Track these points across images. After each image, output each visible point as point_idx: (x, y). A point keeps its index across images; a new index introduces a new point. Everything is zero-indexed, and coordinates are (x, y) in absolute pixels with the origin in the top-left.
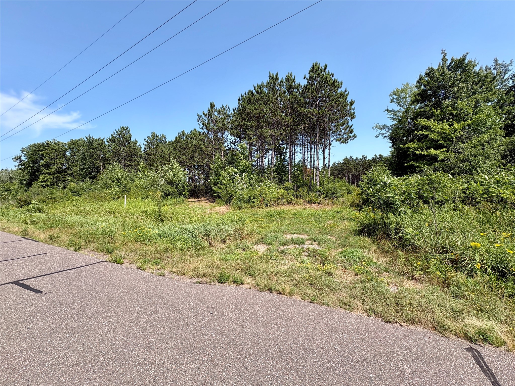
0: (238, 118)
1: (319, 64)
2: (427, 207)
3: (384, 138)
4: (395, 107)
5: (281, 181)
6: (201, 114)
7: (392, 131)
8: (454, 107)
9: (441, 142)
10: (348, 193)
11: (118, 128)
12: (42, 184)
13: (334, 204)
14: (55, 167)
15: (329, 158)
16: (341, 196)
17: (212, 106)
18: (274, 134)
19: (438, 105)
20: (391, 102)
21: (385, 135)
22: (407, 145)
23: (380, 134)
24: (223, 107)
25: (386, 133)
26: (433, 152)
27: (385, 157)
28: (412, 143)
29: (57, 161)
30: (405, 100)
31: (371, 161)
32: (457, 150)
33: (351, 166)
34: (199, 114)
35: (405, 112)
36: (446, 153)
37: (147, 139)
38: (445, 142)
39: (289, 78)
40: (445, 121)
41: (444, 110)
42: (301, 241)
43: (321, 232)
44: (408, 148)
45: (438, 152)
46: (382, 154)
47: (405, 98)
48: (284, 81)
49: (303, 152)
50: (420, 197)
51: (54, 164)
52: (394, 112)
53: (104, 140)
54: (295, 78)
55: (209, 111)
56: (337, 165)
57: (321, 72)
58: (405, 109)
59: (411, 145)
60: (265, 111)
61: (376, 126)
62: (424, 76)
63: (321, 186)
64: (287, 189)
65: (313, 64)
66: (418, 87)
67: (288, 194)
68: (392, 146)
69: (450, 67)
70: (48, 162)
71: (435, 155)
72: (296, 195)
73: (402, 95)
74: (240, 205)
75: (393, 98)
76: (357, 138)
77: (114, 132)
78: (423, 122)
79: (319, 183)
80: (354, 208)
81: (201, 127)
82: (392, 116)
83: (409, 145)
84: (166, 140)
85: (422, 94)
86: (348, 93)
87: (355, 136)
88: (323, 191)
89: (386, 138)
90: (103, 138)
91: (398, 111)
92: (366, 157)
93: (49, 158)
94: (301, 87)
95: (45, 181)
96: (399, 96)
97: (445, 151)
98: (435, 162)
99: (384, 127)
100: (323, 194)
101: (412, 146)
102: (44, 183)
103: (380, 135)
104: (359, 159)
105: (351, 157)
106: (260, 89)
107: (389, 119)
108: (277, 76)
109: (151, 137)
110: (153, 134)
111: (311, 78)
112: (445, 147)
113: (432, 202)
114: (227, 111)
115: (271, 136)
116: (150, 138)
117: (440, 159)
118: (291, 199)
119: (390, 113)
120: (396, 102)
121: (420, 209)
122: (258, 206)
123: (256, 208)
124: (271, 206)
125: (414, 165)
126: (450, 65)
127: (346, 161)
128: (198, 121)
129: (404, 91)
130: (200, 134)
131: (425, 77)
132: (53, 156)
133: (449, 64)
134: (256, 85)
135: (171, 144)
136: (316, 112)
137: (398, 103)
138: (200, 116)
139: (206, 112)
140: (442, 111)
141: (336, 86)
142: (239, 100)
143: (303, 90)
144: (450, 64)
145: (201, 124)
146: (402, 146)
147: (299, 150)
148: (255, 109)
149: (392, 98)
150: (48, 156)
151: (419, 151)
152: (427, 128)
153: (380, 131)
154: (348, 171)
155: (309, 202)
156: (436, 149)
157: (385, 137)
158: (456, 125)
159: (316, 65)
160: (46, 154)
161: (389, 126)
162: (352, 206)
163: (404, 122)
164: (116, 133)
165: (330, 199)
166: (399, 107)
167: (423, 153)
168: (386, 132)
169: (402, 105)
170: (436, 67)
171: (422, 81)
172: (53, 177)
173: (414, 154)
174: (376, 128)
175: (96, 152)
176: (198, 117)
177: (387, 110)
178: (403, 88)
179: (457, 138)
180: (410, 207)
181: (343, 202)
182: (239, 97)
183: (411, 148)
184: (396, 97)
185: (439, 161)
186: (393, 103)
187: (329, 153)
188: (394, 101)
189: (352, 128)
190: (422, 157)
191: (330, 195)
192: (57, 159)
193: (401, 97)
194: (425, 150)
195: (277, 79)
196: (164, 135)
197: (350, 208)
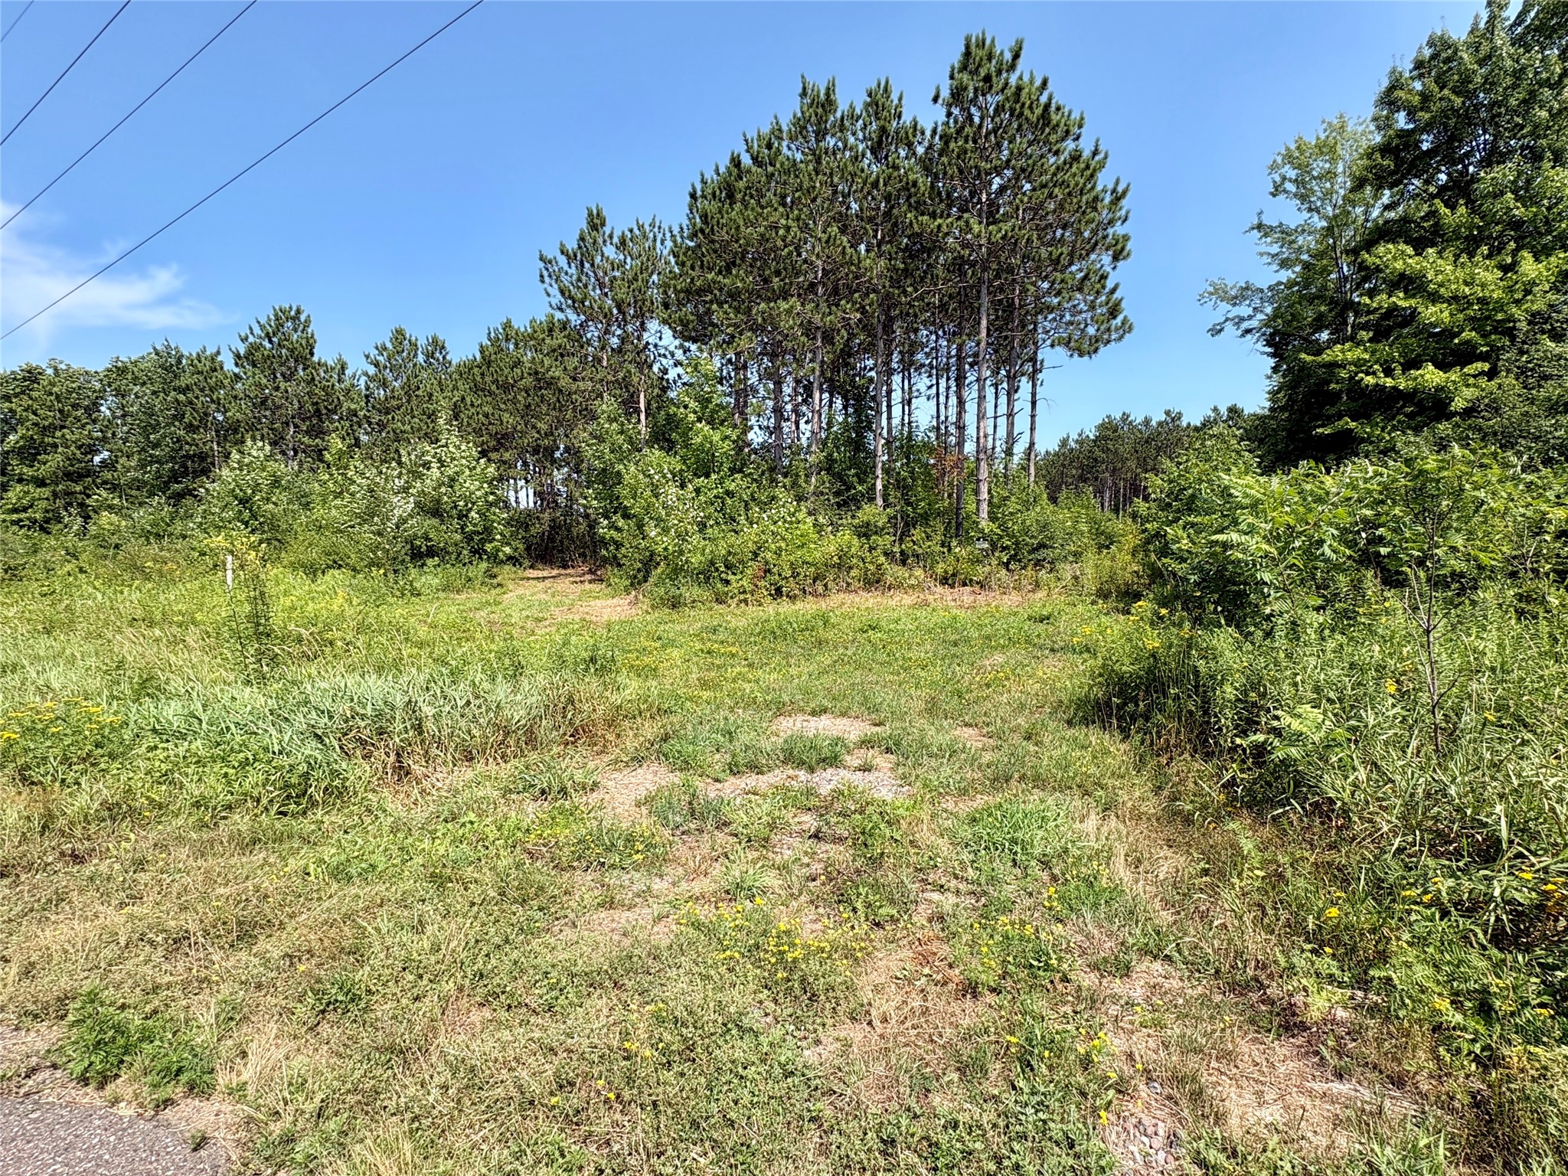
0: (689, 264)
1: (993, 41)
2: (1393, 600)
3: (1243, 336)
4: (1289, 213)
5: (846, 500)
6: (551, 252)
7: (1276, 310)
8: (1526, 193)
9: (1468, 335)
10: (1101, 547)
11: (266, 314)
12: (15, 517)
13: (1037, 585)
14: (59, 458)
15: (1033, 416)
16: (1071, 559)
17: (596, 222)
18: (817, 319)
19: (1460, 189)
20: (1274, 195)
21: (1245, 325)
22: (1326, 357)
23: (1227, 320)
24: (640, 227)
25: (1250, 317)
26: (1431, 376)
27: (1249, 415)
28: (1347, 345)
29: (63, 436)
30: (1328, 185)
31: (1197, 429)
32: (1531, 370)
33: (1125, 449)
34: (544, 253)
35: (1329, 231)
36: (1483, 382)
37: (374, 353)
38: (1482, 336)
39: (879, 103)
40: (1485, 249)
41: (1484, 208)
42: (826, 752)
43: (932, 709)
44: (1333, 365)
45: (1454, 375)
46: (1240, 406)
47: (1330, 175)
48: (858, 111)
49: (938, 394)
50: (1367, 558)
51: (55, 446)
52: (1285, 235)
53: (219, 358)
54: (903, 102)
55: (582, 239)
56: (1073, 445)
57: (999, 72)
58: (1326, 217)
59: (1343, 351)
60: (781, 232)
61: (1211, 289)
62: (1407, 75)
63: (993, 518)
64: (865, 531)
65: (968, 40)
66: (1383, 124)
67: (871, 549)
68: (1275, 370)
69: (1519, 30)
70: (32, 438)
71: (1440, 389)
72: (902, 553)
73: (1319, 166)
74: (674, 591)
75: (1284, 178)
76: (1134, 332)
77: (251, 329)
78: (1395, 257)
79: (985, 507)
80: (1111, 603)
81: (554, 302)
82: (1275, 249)
83: (1337, 353)
84: (448, 357)
85: (1397, 146)
86: (1106, 157)
87: (1127, 328)
88: (1001, 537)
89: (1249, 336)
90: (214, 351)
91: (1303, 230)
92: (1179, 416)
93: (36, 424)
94: (923, 133)
95: (25, 510)
96: (1303, 168)
97: (1480, 374)
98: (1439, 420)
99: (1246, 292)
100: (1004, 549)
101: (1349, 355)
102: (23, 515)
103: (1229, 326)
104: (1154, 423)
105: (1125, 417)
106: (769, 146)
107: (1266, 259)
108: (829, 91)
109: (389, 345)
110: (399, 335)
111: (957, 94)
112: (1484, 358)
113: (1417, 578)
114: (655, 240)
115: (809, 330)
116: (385, 349)
117: (1458, 404)
118: (879, 567)
119: (1269, 240)
120: (1295, 195)
121: (1361, 610)
122: (742, 597)
123: (733, 603)
124: (795, 596)
125: (1351, 430)
126: (1520, 19)
127: (1109, 431)
128: (543, 281)
129: (1326, 149)
130: (551, 330)
131: (1412, 78)
132: (50, 417)
133: (1513, 19)
134: (752, 134)
135: (466, 370)
136: (976, 228)
137: (1303, 198)
138: (550, 262)
139: (572, 245)
140: (1473, 211)
141: (1058, 125)
142: (693, 196)
143: (930, 147)
144: (1518, 17)
145: (554, 291)
146: (1309, 358)
147: (923, 389)
148: (748, 223)
149: (1278, 179)
150: (32, 417)
151: (1374, 373)
152: (1409, 283)
153: (1230, 307)
154: (1114, 469)
155: (945, 581)
156: (1443, 366)
157: (1248, 331)
158: (1529, 267)
159: (981, 44)
160: (26, 410)
161: (1265, 287)
162: (1103, 594)
163: (1321, 274)
164: (257, 331)
165: (1024, 568)
166: (1306, 215)
167: (1389, 382)
168: (1250, 311)
169: (1319, 204)
170: (1459, 33)
171: (1401, 94)
172: (55, 494)
173: (1355, 389)
174: (1214, 298)
175: (191, 403)
176: (542, 265)
177: (1259, 227)
178: (1323, 136)
179: (1534, 318)
180: (1320, 602)
181: (1076, 578)
182: (693, 186)
183: (1343, 366)
184: (1292, 174)
185: (1456, 413)
186: (1282, 197)
187: (1034, 394)
188: (1285, 191)
189: (1115, 296)
190: (1385, 403)
191: (1029, 553)
192: (63, 427)
193: (1315, 173)
194: (1398, 371)
195: (829, 104)
196: (441, 338)
197: (1093, 603)
